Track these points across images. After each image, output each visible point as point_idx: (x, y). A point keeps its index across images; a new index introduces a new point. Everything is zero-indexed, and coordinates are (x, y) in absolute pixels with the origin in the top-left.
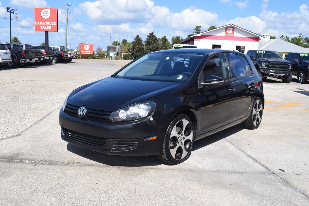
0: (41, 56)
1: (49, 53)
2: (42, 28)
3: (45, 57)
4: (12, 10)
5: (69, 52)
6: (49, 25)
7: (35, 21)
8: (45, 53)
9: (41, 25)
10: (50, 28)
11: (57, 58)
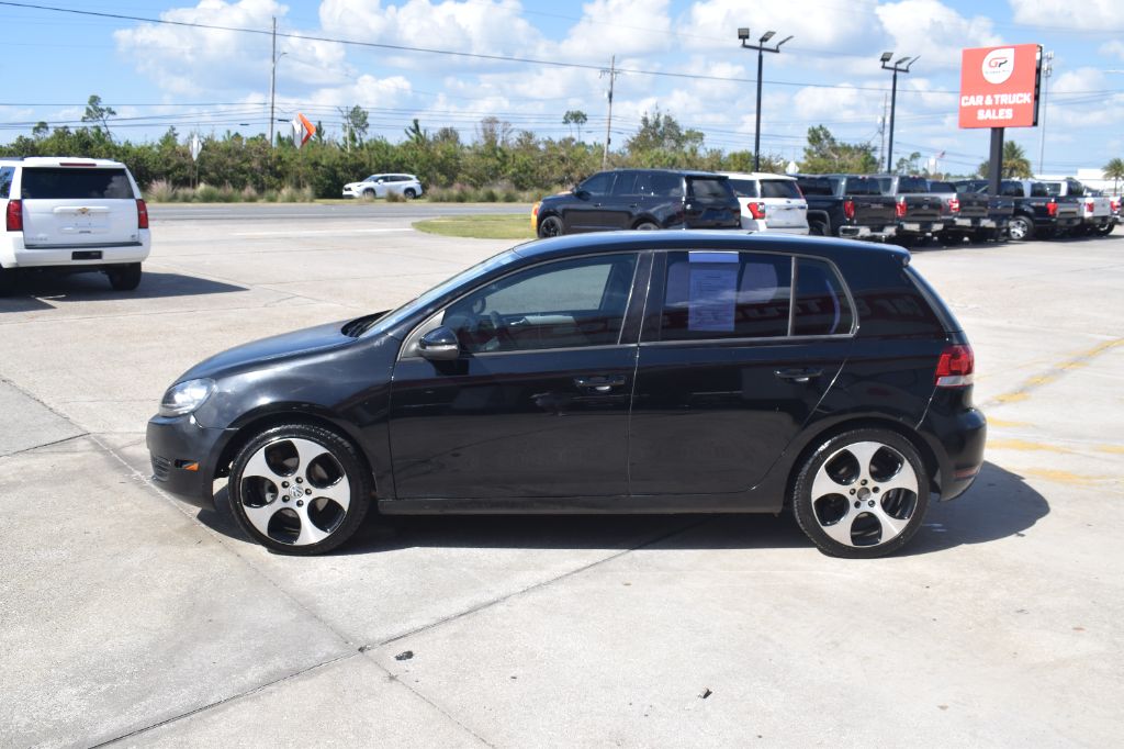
0: (935, 215)
1: (975, 203)
2: (981, 115)
3: (956, 219)
4: (900, 62)
5: (1090, 200)
6: (1006, 106)
7: (963, 94)
8: (957, 206)
9: (979, 107)
10: (1009, 114)
11: (1031, 223)
